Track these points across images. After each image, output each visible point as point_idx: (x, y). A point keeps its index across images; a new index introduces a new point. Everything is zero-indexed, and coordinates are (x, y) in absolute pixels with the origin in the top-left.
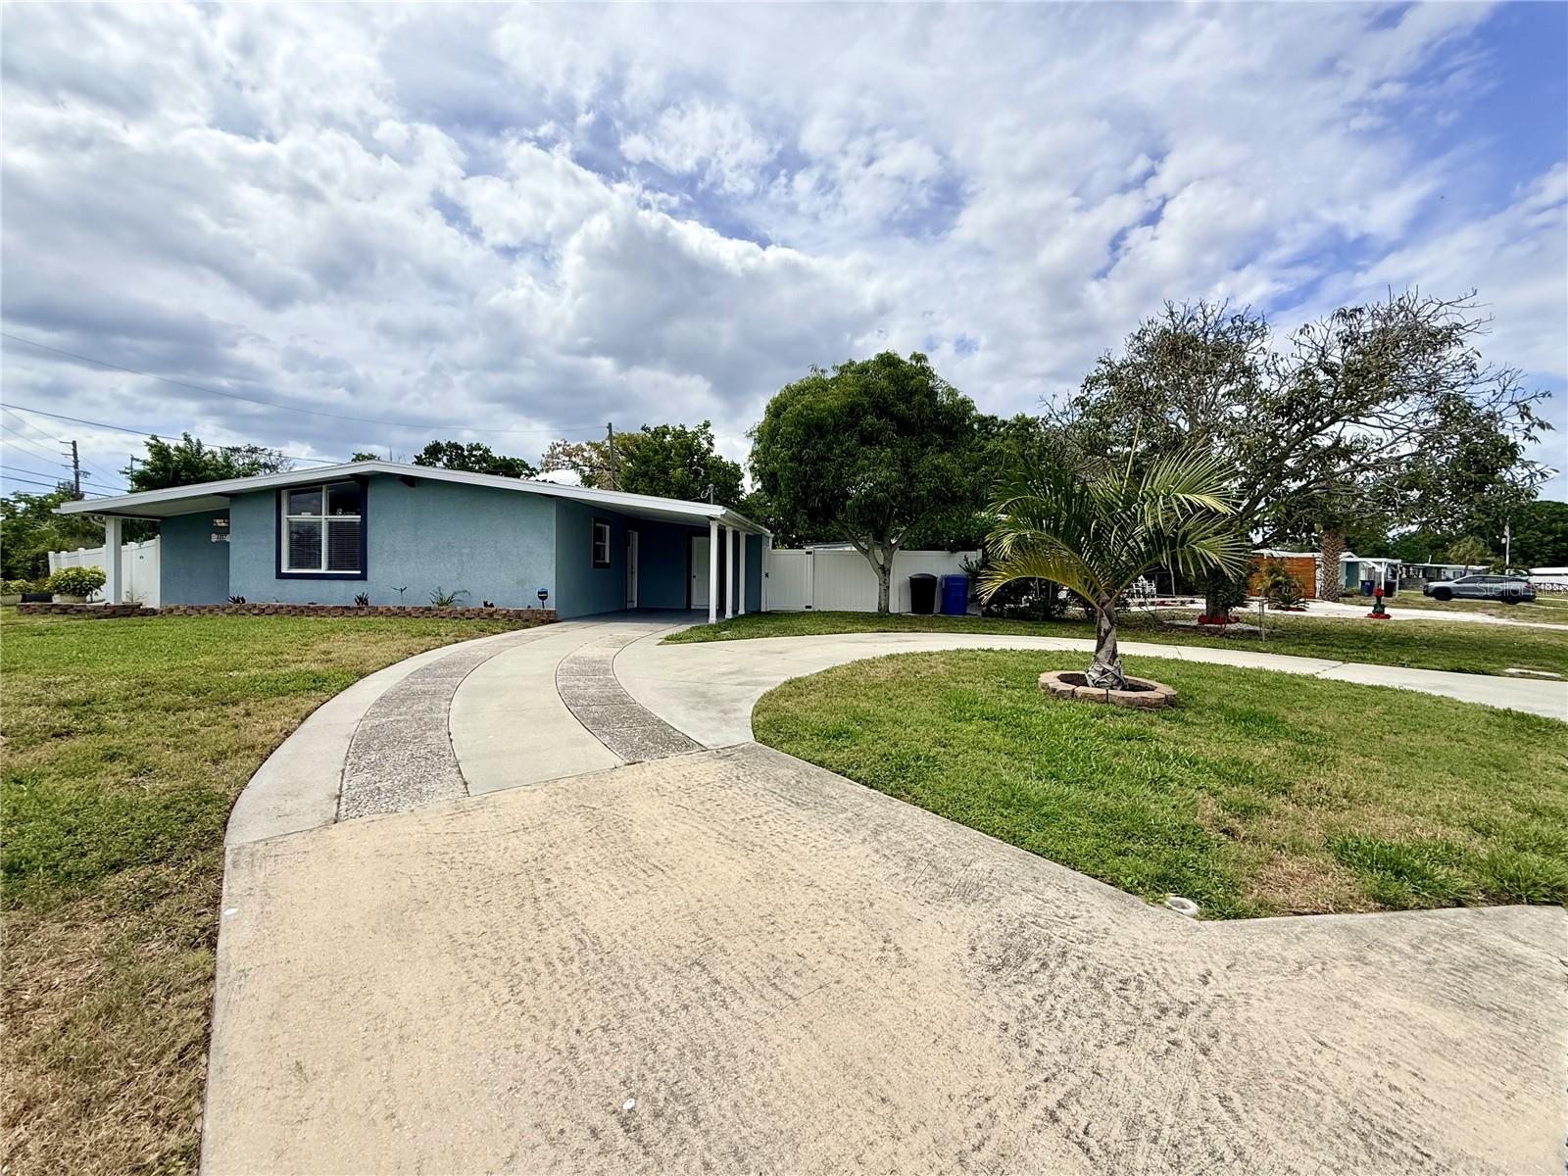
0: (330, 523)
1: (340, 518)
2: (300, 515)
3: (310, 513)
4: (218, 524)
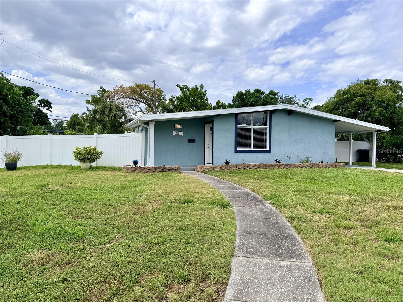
0: (254, 129)
1: (258, 127)
2: (242, 125)
3: (246, 124)
4: (178, 127)
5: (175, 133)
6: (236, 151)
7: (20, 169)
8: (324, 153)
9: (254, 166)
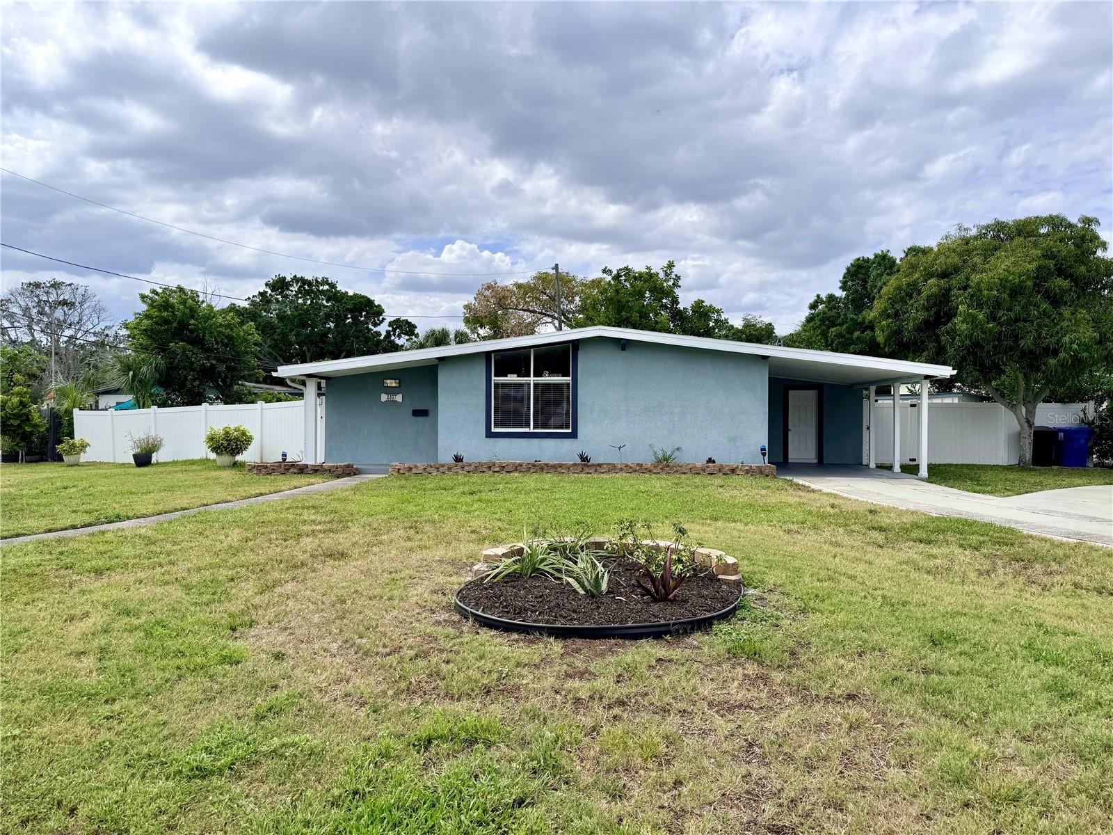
0: (536, 385)
1: (547, 379)
2: (507, 376)
3: (516, 375)
4: (389, 385)
5: (384, 397)
6: (489, 434)
7: (158, 464)
8: (733, 439)
9: (504, 467)
